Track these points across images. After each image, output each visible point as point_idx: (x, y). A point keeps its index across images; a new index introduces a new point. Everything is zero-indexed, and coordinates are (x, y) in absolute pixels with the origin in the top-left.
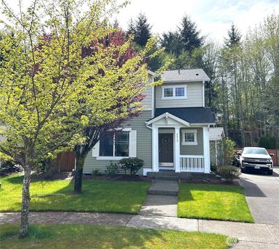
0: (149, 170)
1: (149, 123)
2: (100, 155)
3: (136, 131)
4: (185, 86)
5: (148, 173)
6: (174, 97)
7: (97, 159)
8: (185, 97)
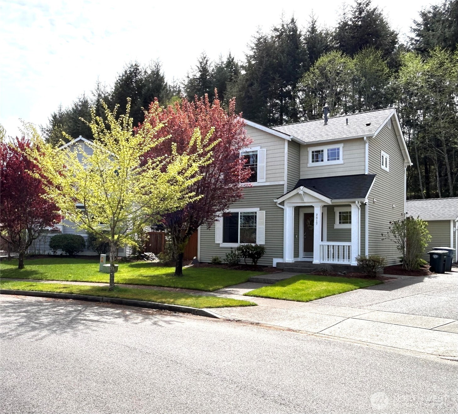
0: (280, 260)
1: (279, 201)
2: (225, 241)
3: (264, 212)
4: (341, 146)
5: (278, 264)
6: (326, 162)
7: (221, 246)
8: (341, 161)
